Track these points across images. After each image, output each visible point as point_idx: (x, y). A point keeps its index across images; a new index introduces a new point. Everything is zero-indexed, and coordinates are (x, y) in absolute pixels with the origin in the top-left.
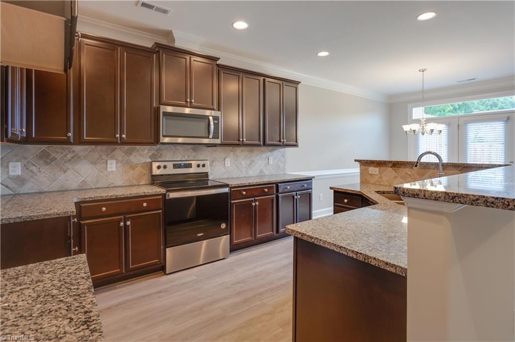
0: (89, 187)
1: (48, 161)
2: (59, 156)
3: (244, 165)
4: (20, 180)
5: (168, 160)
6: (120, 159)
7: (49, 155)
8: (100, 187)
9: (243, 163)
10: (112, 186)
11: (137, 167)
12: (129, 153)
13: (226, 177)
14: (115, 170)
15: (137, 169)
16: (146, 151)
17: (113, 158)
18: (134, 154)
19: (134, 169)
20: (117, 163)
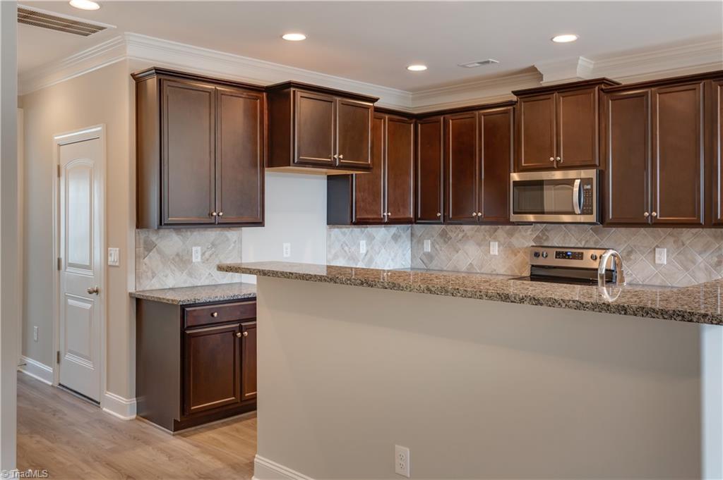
0: (475, 271)
1: (446, 240)
2: (453, 235)
3: (702, 265)
4: (430, 257)
5: (557, 245)
6: (502, 240)
7: (447, 234)
8: (485, 272)
9: (699, 259)
10: (494, 273)
11: (519, 252)
12: (511, 234)
13: (657, 284)
14: (497, 254)
15: (519, 255)
16: (529, 232)
17: (495, 239)
18: (517, 235)
19: (516, 255)
20: (499, 246)
